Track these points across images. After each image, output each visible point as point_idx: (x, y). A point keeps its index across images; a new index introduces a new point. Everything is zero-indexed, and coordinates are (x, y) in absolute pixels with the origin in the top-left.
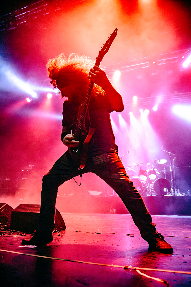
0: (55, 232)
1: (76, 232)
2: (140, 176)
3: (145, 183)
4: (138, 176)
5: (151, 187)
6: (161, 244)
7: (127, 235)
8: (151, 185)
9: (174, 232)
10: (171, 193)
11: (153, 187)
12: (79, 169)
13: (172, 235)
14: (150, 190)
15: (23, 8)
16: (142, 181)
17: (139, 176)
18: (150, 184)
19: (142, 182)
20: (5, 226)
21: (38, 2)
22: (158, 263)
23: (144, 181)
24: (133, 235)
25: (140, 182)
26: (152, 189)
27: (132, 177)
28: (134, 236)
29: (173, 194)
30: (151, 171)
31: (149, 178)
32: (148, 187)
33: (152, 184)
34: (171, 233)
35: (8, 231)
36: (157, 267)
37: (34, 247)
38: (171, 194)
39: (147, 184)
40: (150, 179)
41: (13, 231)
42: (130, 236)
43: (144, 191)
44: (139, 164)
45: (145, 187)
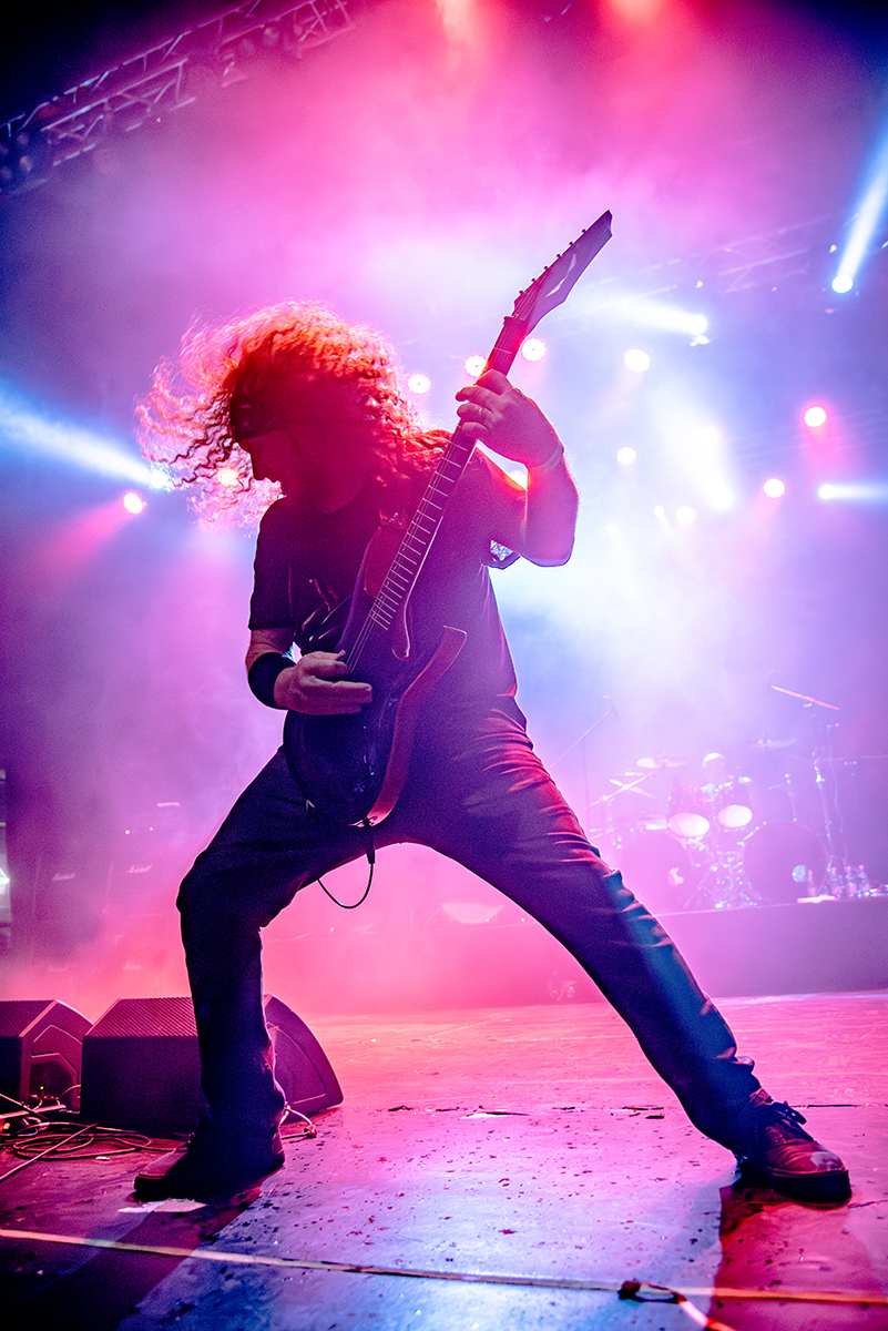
0: (292, 1119)
1: (390, 1110)
2: (676, 816)
3: (701, 849)
4: (668, 820)
5: (733, 863)
6: (788, 1158)
7: (632, 1112)
8: (732, 856)
9: (854, 1083)
10: (829, 887)
11: (741, 863)
12: (364, 822)
13: (846, 1097)
14: (728, 881)
15: (74, 89)
16: (687, 838)
17: (671, 820)
18: (728, 853)
19: (688, 845)
20: (56, 1108)
21: (143, 55)
22: (781, 1255)
23: (696, 841)
24: (658, 1113)
25: (680, 845)
26: (738, 875)
27: (639, 824)
28: (662, 1117)
29: (841, 891)
30: (726, 792)
31: (722, 821)
32: (720, 868)
33: (734, 852)
34: (840, 1086)
35: (72, 1130)
36: (777, 1279)
37: (190, 1206)
38: (830, 894)
39: (712, 855)
40: (723, 827)
41: (93, 1130)
42: (644, 1114)
43: (699, 888)
44: (666, 760)
45: (706, 867)
